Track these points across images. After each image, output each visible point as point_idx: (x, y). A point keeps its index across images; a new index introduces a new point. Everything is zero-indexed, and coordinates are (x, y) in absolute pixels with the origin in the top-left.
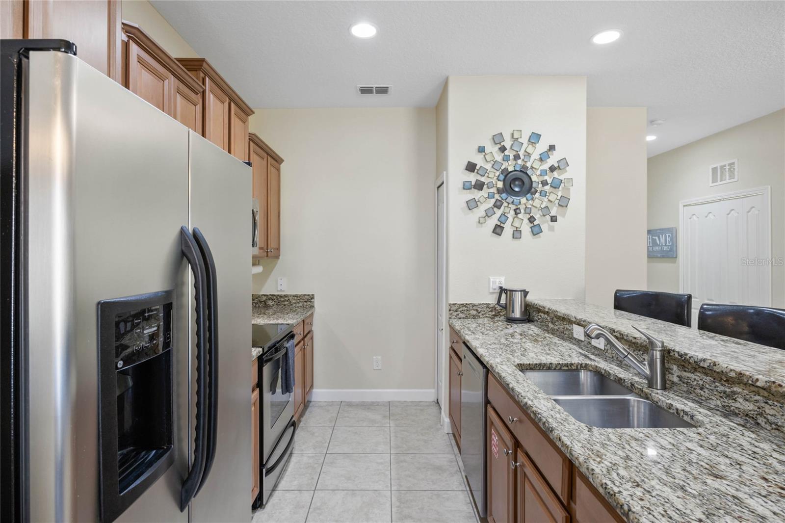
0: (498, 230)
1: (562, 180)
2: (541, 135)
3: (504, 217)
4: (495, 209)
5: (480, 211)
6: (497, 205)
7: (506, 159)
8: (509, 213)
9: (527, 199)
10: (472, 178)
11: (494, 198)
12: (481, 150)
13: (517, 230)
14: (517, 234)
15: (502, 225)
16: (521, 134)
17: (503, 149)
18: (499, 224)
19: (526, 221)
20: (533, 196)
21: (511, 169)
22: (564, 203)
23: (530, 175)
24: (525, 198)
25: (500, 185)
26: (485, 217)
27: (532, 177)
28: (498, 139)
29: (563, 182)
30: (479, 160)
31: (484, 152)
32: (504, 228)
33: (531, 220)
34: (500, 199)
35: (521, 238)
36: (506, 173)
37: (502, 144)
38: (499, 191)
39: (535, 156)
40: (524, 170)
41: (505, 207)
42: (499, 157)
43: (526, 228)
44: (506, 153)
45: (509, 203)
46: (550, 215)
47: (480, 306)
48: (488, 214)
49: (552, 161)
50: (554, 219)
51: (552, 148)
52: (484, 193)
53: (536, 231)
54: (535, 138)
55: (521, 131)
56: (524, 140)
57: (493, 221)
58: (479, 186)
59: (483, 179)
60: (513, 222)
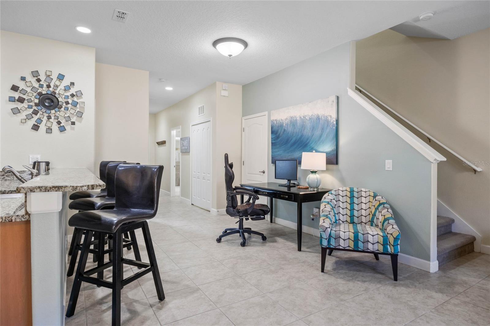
0: (36, 128)
1: (78, 102)
2: (64, 76)
3: (40, 121)
4: (33, 115)
5: (23, 115)
6: (35, 113)
7: (41, 86)
8: (43, 118)
9: (55, 111)
10: (16, 95)
11: (32, 108)
12: (23, 79)
13: (49, 128)
14: (49, 130)
15: (38, 125)
16: (51, 74)
17: (39, 80)
18: (36, 124)
19: (55, 123)
20: (60, 109)
21: (44, 92)
22: (80, 115)
23: (57, 97)
24: (54, 110)
25: (37, 101)
26: (26, 119)
27: (59, 98)
28: (35, 74)
29: (78, 103)
30: (22, 85)
31: (25, 80)
32: (39, 126)
33: (59, 123)
34: (37, 109)
35: (51, 133)
36: (40, 94)
37: (38, 77)
38: (36, 105)
39: (62, 87)
40: (53, 94)
41: (40, 114)
42: (36, 85)
43: (55, 127)
44: (41, 83)
45: (43, 113)
46: (71, 121)
48: (29, 117)
49: (73, 91)
50: (73, 123)
51: (72, 84)
52: (25, 104)
53: (62, 129)
54: (61, 77)
55: (51, 71)
56: (54, 76)
57: (33, 122)
58: (21, 100)
59: (24, 97)
60: (46, 123)
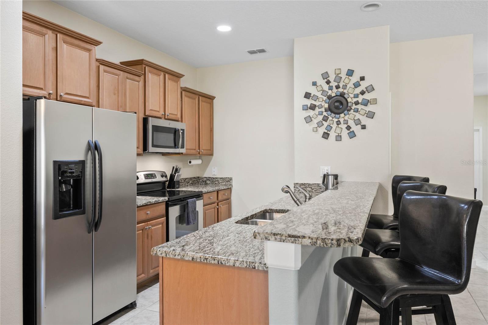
0: (326, 136)
1: (369, 100)
2: (354, 71)
3: (329, 128)
4: (324, 122)
5: (314, 123)
6: (325, 119)
7: (331, 88)
8: (333, 124)
9: (345, 114)
10: (309, 102)
11: (322, 115)
12: (314, 84)
13: (338, 136)
14: (339, 138)
15: (328, 132)
16: (340, 71)
17: (328, 82)
18: (326, 132)
19: (344, 129)
20: (349, 112)
21: (333, 95)
22: (371, 115)
23: (346, 98)
24: (343, 114)
25: (326, 106)
26: (317, 128)
27: (348, 99)
28: (325, 76)
29: (369, 101)
30: (313, 91)
31: (316, 85)
32: (329, 134)
33: (349, 128)
34: (327, 115)
35: (341, 140)
36: (330, 97)
37: (328, 79)
38: (326, 110)
39: (351, 85)
40: (342, 95)
41: (330, 120)
42: (326, 87)
43: (345, 134)
44: (331, 84)
45: (333, 118)
46: (361, 124)
47: (313, 185)
48: (320, 125)
49: (362, 87)
50: (364, 127)
51: (362, 78)
52: (316, 112)
53: (352, 135)
54: (350, 73)
55: (340, 69)
56: (343, 74)
57: (322, 130)
58: (313, 107)
59: (315, 103)
60: (335, 130)
